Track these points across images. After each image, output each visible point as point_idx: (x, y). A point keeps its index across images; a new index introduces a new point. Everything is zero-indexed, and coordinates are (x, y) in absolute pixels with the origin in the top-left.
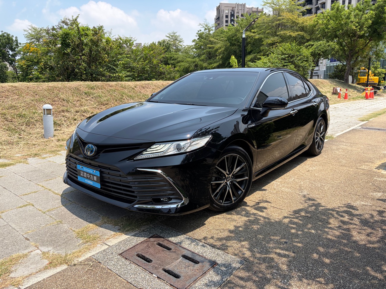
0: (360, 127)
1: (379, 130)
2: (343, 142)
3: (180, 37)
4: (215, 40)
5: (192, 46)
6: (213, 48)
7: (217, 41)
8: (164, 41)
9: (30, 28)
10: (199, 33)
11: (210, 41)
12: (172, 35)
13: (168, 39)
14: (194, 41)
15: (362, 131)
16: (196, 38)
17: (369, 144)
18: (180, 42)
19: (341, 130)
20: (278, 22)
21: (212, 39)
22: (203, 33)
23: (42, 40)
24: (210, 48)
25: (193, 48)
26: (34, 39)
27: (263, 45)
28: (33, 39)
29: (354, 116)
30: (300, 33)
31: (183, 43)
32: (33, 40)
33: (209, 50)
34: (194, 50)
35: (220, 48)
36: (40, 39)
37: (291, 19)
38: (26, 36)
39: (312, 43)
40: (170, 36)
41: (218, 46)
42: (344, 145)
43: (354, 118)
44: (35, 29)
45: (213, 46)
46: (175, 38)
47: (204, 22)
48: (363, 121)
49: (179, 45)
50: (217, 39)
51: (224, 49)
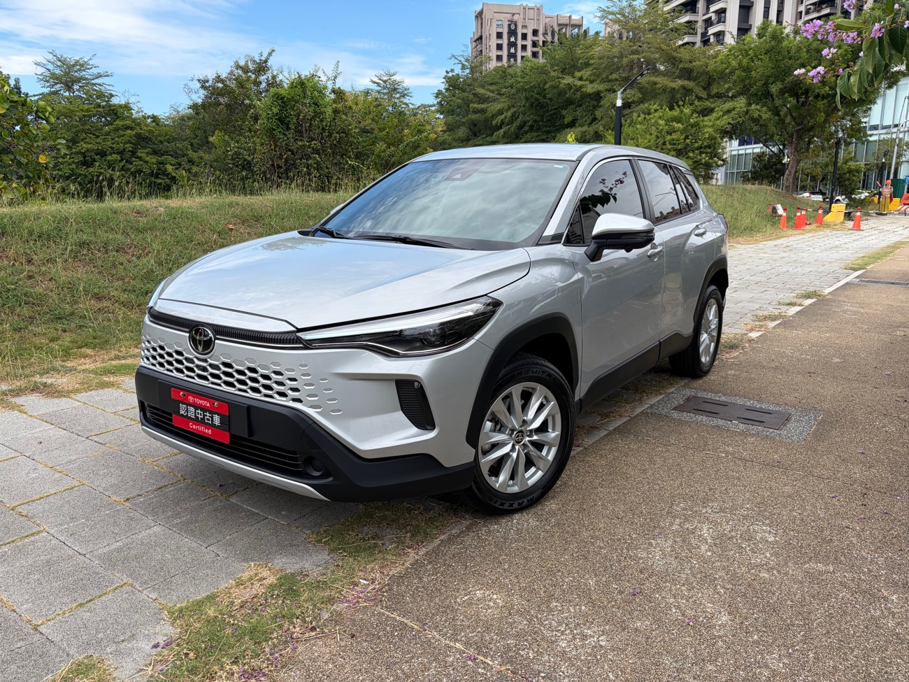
0: (858, 280)
2: (845, 302)
3: (404, 85)
5: (434, 105)
6: (483, 111)
7: (492, 94)
8: (367, 93)
10: (450, 74)
11: (475, 95)
12: (385, 78)
13: (376, 87)
14: (439, 94)
16: (442, 87)
17: (889, 305)
18: (403, 95)
19: (827, 284)
21: (481, 91)
22: (458, 77)
23: (78, 87)
24: (476, 111)
25: (438, 111)
26: (59, 85)
28: (56, 84)
29: (834, 261)
30: (684, 82)
31: (409, 98)
32: (58, 87)
33: (474, 117)
34: (439, 115)
35: (500, 112)
36: (73, 85)
37: (663, 50)
38: (41, 77)
39: (712, 106)
40: (381, 82)
41: (497, 107)
42: (850, 306)
43: (836, 264)
44: (63, 62)
45: (484, 106)
46: (393, 89)
49: (401, 102)
50: (493, 92)
51: (509, 114)
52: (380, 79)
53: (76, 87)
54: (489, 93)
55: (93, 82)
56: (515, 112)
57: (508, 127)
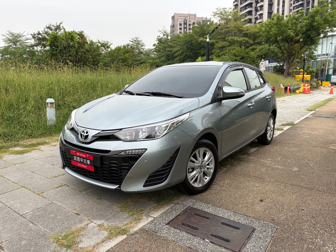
0: (312, 116)
1: (328, 117)
2: (305, 128)
3: (142, 42)
4: (173, 44)
5: (153, 49)
6: (171, 51)
7: (174, 45)
8: (128, 45)
9: (8, 33)
10: (159, 38)
11: (168, 45)
12: (135, 40)
13: (131, 43)
14: (154, 45)
15: (315, 119)
16: (156, 43)
17: (326, 129)
18: (142, 46)
19: (297, 118)
20: (226, 29)
21: (170, 44)
22: (162, 38)
23: (19, 44)
24: (168, 51)
25: (154, 51)
27: (214, 48)
29: (302, 107)
30: (245, 38)
31: (144, 46)
32: (11, 44)
33: (168, 53)
34: (155, 53)
35: (177, 51)
36: (17, 43)
37: (237, 27)
38: (4, 40)
39: (256, 47)
40: (134, 41)
41: (176, 49)
42: (307, 130)
43: (302, 108)
44: (13, 34)
45: (171, 49)
46: (138, 43)
47: (163, 29)
48: (311, 111)
49: (141, 48)
50: (175, 44)
51: (181, 52)
52: (133, 40)
53: (18, 44)
54: (173, 45)
55: (24, 42)
56: (183, 51)
57: (180, 57)
